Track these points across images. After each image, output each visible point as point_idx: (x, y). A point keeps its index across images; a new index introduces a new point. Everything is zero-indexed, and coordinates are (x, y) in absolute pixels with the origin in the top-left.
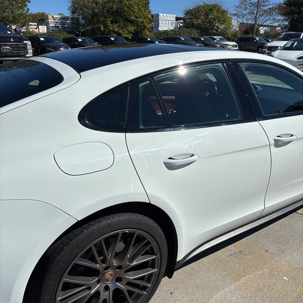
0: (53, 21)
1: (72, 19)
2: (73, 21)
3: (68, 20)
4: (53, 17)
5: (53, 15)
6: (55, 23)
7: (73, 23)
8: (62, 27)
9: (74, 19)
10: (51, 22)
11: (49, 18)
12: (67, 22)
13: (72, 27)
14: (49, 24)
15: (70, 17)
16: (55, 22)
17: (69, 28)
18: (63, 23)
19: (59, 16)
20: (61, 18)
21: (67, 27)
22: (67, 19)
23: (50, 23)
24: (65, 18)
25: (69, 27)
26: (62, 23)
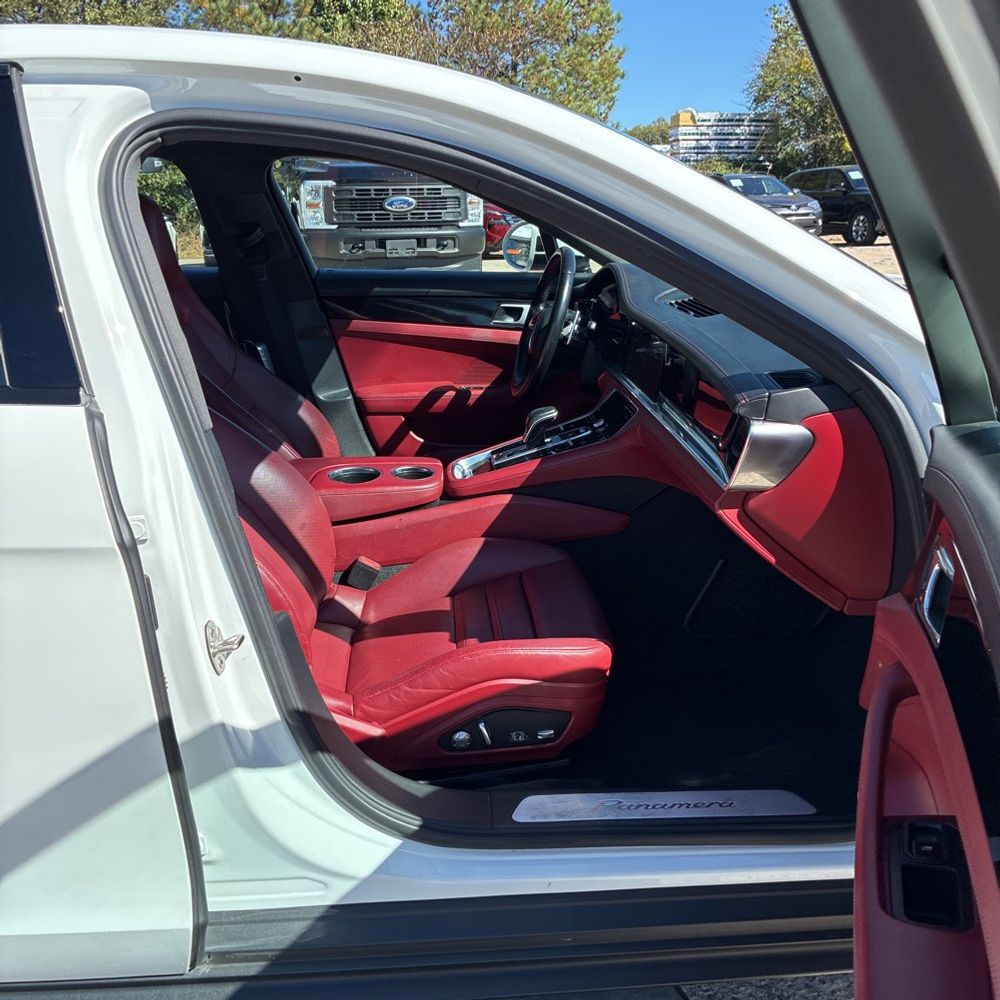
0: (693, 130)
1: (757, 120)
2: (758, 128)
3: (739, 126)
4: (693, 117)
5: (695, 113)
6: (699, 137)
7: (758, 135)
8: (720, 148)
9: (763, 121)
10: (685, 134)
11: (681, 123)
12: (738, 131)
13: (749, 148)
14: (678, 140)
15: (749, 115)
16: (697, 134)
17: (740, 151)
18: (724, 134)
19: (713, 116)
20: (720, 120)
21: (736, 147)
22: (737, 120)
23: (680, 137)
24: (732, 120)
25: (743, 148)
26: (720, 134)
